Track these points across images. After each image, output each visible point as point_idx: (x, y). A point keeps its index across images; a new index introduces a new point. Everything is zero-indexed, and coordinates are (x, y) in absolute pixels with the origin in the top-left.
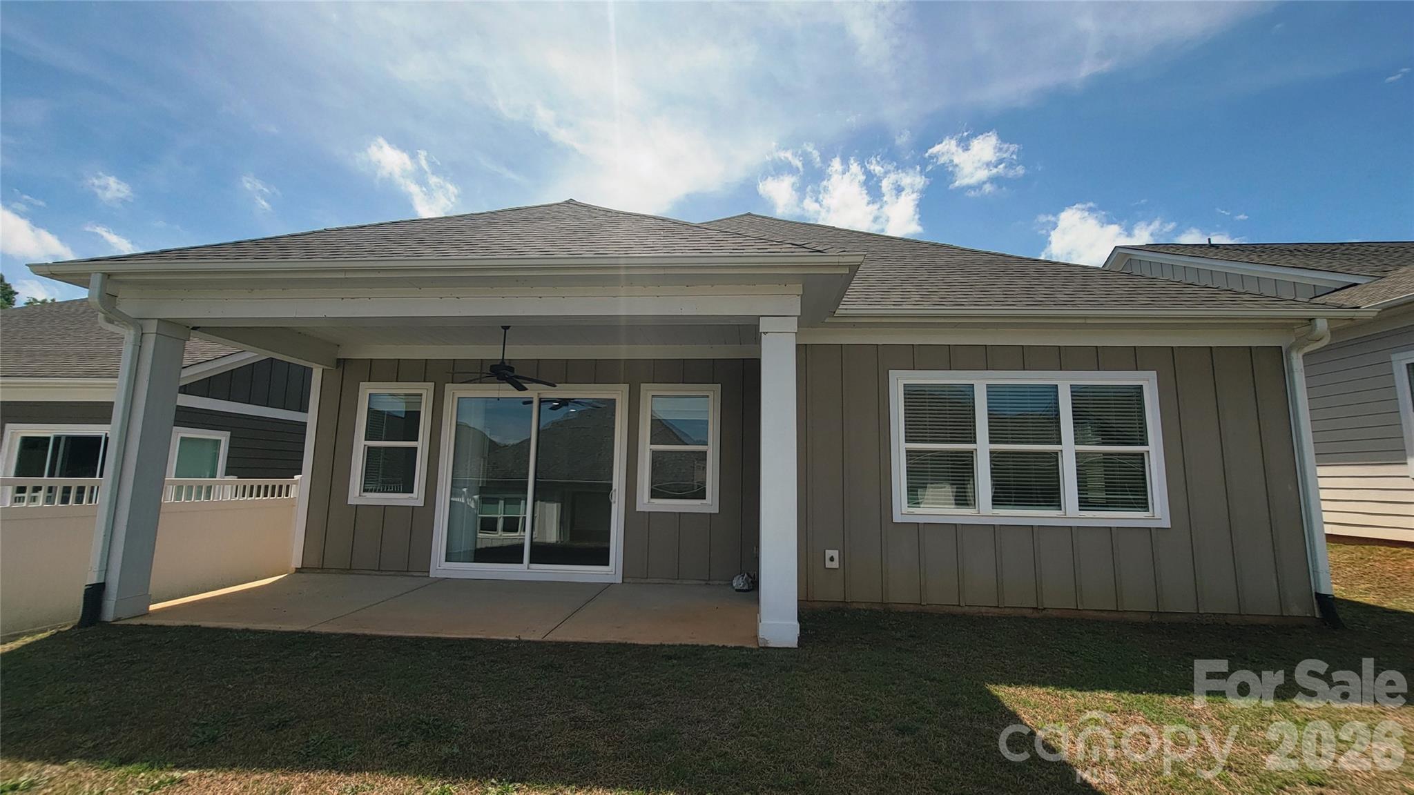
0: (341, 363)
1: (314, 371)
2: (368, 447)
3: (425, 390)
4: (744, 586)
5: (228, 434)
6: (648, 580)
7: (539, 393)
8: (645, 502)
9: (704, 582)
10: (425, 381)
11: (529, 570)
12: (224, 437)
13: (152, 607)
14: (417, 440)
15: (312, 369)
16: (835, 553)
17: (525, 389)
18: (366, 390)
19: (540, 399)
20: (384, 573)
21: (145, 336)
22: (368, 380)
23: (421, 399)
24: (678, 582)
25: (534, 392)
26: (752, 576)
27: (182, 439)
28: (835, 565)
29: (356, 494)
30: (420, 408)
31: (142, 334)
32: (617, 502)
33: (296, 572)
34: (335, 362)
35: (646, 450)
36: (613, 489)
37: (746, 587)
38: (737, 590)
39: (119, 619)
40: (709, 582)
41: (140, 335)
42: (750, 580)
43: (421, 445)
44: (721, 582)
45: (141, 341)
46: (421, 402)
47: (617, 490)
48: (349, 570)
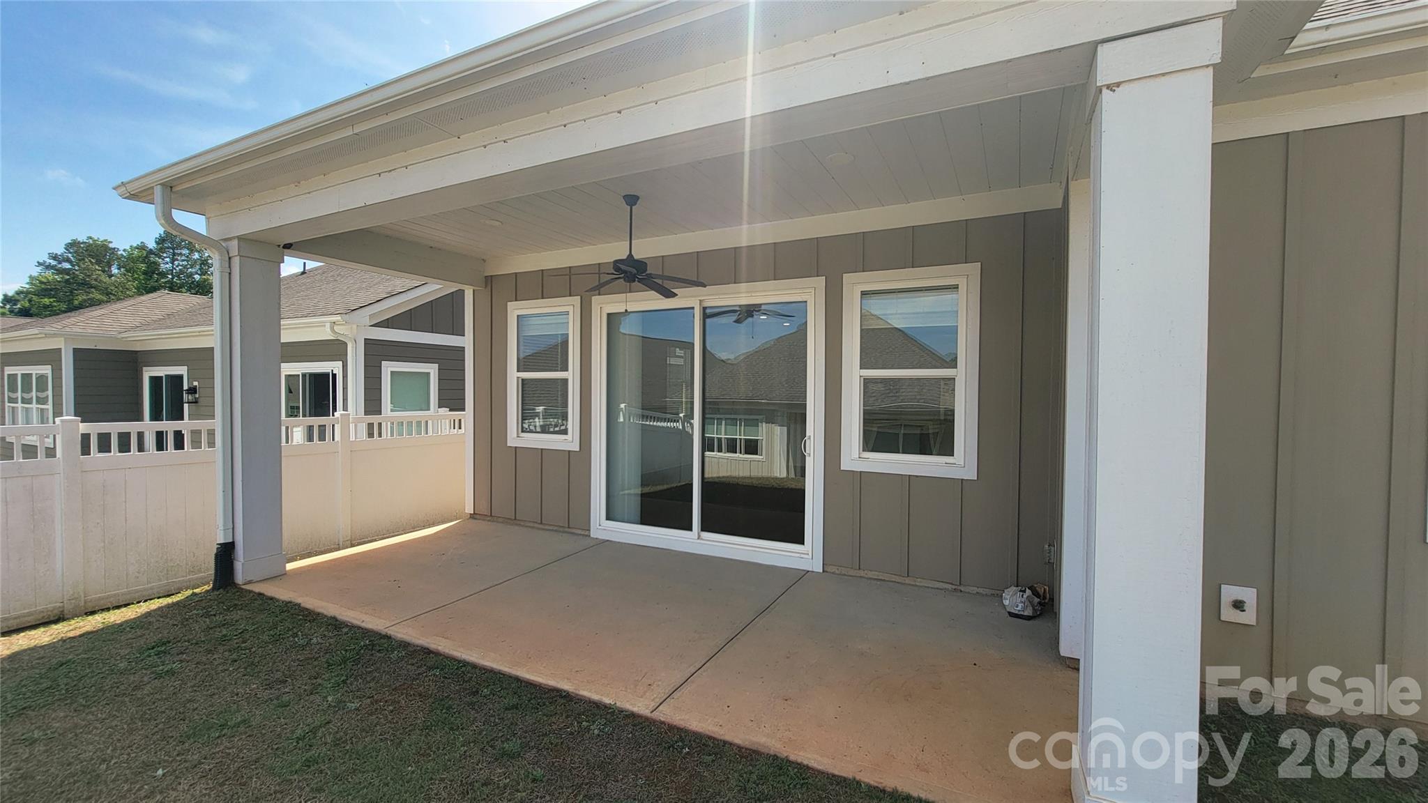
0: (490, 281)
1: (466, 292)
2: (522, 380)
3: (569, 306)
4: (1024, 609)
5: (436, 366)
6: (862, 573)
7: (700, 300)
8: (854, 456)
9: (949, 587)
10: (570, 296)
11: (699, 541)
12: (432, 370)
13: (290, 566)
14: (567, 370)
15: (464, 290)
16: (1249, 595)
17: (674, 295)
18: (515, 310)
19: (705, 309)
20: (547, 527)
21: (233, 260)
22: (514, 299)
23: (568, 318)
24: (907, 581)
25: (688, 298)
26: (1041, 593)
27: (392, 373)
28: (1249, 617)
29: (514, 437)
30: (568, 331)
31: (230, 258)
32: (812, 454)
33: (470, 517)
34: (484, 279)
35: (853, 375)
36: (807, 434)
37: (1029, 612)
38: (1011, 614)
39: (250, 582)
40: (959, 588)
41: (227, 259)
42: (1037, 600)
43: (572, 375)
44: (981, 590)
45: (230, 267)
46: (568, 323)
47: (812, 438)
48: (514, 520)
